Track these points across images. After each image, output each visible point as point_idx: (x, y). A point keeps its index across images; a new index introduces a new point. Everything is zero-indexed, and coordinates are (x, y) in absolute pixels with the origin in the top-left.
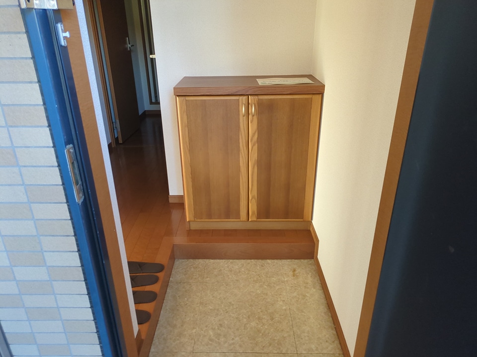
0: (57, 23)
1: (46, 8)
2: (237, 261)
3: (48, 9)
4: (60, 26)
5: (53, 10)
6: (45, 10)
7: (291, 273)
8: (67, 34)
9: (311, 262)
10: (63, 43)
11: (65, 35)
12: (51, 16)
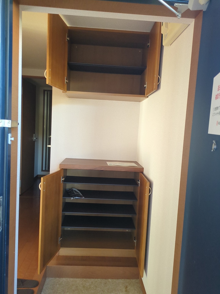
0: (9, 133)
1: (5, 126)
2: (89, 279)
3: (6, 127)
4: (10, 135)
5: (8, 128)
6: (4, 128)
7: (124, 289)
8: (13, 139)
9: (137, 281)
10: (9, 143)
11: (11, 139)
12: (6, 130)
